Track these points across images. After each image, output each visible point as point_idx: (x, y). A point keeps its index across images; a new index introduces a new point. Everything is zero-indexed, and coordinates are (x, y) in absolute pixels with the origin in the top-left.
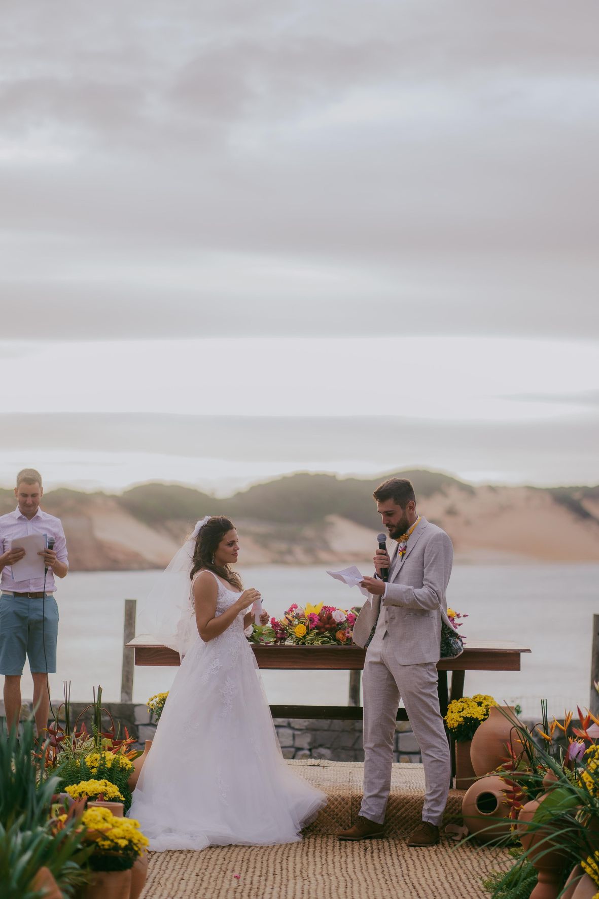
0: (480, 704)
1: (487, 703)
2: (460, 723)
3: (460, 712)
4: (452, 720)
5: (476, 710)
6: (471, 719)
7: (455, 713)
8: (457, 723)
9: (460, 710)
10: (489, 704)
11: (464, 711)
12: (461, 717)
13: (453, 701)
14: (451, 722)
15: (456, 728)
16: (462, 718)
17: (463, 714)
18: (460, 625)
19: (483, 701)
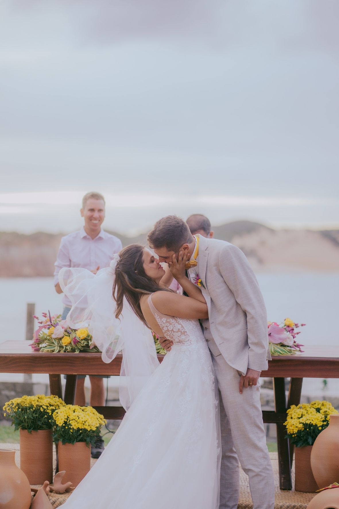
0: (318, 410)
1: (325, 410)
2: (300, 429)
3: (299, 418)
4: (291, 426)
5: (315, 417)
6: (310, 425)
7: (295, 419)
8: (297, 429)
9: (300, 416)
10: (327, 410)
11: (304, 417)
12: (300, 423)
13: (293, 407)
14: (290, 428)
15: (296, 433)
16: (302, 425)
17: (303, 420)
18: (298, 333)
19: (322, 407)
